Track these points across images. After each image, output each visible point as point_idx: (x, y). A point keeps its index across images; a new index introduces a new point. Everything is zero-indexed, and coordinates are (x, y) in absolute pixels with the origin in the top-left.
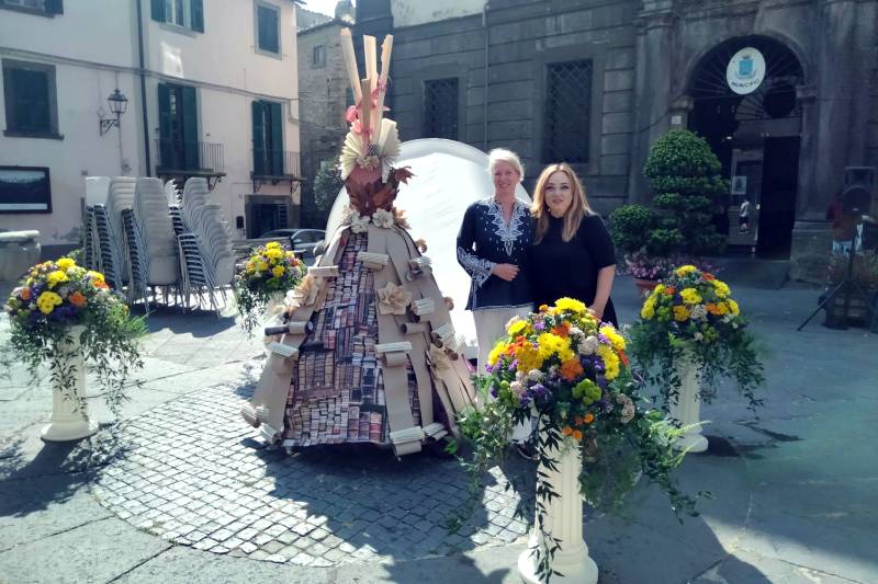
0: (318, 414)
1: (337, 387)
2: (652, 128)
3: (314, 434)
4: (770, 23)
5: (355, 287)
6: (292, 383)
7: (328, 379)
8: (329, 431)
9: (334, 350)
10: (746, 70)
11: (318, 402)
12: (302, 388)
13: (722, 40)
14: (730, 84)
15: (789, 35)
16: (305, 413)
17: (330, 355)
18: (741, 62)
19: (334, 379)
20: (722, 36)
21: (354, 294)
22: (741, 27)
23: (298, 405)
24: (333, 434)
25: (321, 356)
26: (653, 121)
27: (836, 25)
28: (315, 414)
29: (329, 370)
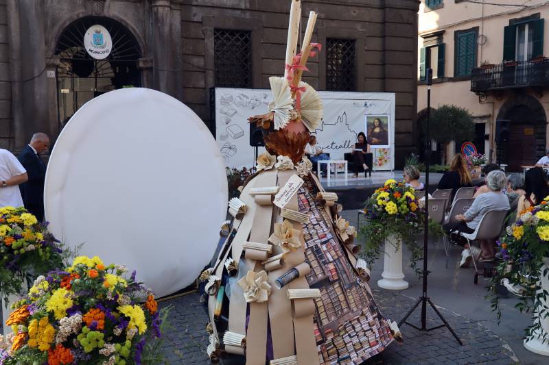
0: (348, 338)
1: (355, 309)
2: (36, 79)
3: (353, 355)
4: (114, 10)
5: (321, 223)
6: (315, 322)
7: (344, 305)
8: (366, 346)
9: (339, 279)
10: (98, 41)
11: (345, 328)
12: (325, 322)
13: (81, 16)
14: (88, 50)
15: (129, 22)
16: (339, 341)
17: (337, 285)
18: (94, 35)
19: (348, 304)
20: (81, 12)
21: (325, 230)
22: (94, 9)
23: (330, 338)
24: (371, 347)
25: (331, 289)
26: (36, 74)
27: (163, 21)
28: (347, 339)
29: (341, 297)
